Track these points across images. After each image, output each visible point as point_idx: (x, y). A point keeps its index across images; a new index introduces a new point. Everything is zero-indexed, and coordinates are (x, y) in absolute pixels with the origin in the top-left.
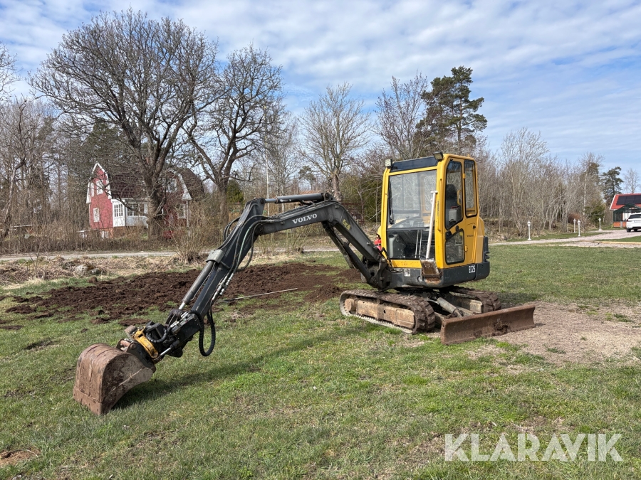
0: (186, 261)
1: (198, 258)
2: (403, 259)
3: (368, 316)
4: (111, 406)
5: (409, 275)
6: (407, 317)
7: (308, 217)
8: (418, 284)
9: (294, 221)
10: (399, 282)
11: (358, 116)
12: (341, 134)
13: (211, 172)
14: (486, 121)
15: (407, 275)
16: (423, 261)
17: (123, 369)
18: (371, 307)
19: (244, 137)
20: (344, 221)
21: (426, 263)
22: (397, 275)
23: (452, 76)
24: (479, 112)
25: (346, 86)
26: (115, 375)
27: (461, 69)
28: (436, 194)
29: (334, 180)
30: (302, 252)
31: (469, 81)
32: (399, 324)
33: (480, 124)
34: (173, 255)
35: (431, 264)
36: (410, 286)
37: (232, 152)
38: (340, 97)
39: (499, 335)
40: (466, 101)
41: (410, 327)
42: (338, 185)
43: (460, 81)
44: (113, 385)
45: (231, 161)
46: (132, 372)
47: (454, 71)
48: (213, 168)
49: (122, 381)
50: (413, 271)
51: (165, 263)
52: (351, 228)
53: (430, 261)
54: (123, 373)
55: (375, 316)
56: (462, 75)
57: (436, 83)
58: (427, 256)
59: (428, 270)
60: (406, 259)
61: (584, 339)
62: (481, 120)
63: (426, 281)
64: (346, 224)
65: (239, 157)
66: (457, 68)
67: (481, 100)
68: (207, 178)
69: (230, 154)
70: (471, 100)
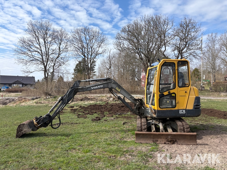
4: (19, 137)
7: (99, 86)
9: (92, 88)
10: (147, 114)
17: (23, 128)
20: (117, 88)
22: (147, 111)
26: (21, 129)
39: (168, 144)
44: (19, 131)
46: (25, 129)
49: (22, 131)
52: (120, 91)
54: (23, 129)
64: (118, 89)
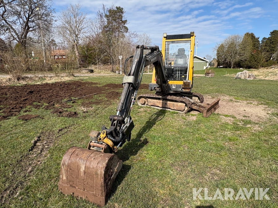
0: (16, 80)
1: (23, 78)
2: (172, 80)
3: (155, 106)
5: (175, 87)
6: (180, 106)
7: (154, 58)
8: (179, 91)
9: (151, 60)
10: (170, 91)
11: (85, 19)
12: (77, 27)
13: (16, 37)
14: (128, 29)
15: (174, 87)
16: (185, 81)
17: (112, 167)
18: (157, 102)
19: (33, 21)
21: (187, 82)
22: (169, 87)
23: (116, 10)
24: (126, 25)
25: (79, 5)
27: (119, 7)
28: (191, 51)
29: (76, 46)
30: (74, 76)
31: (122, 13)
32: (175, 109)
33: (126, 30)
34: (8, 77)
35: (189, 83)
36: (174, 92)
37: (27, 28)
38: (76, 10)
40: (121, 20)
41: (182, 110)
42: (77, 48)
43: (119, 12)
44: (109, 180)
45: (27, 32)
47: (117, 7)
48: (17, 34)
49: (112, 175)
50: (177, 86)
51: (4, 81)
53: (189, 81)
54: (112, 169)
55: (159, 106)
56: (120, 10)
57: (110, 11)
58: (187, 79)
59: (186, 85)
60: (174, 80)
61: (244, 110)
62: (127, 29)
63: (183, 90)
65: (31, 31)
66: (118, 7)
67: (126, 21)
68: (14, 40)
69: (26, 29)
70: (123, 20)
